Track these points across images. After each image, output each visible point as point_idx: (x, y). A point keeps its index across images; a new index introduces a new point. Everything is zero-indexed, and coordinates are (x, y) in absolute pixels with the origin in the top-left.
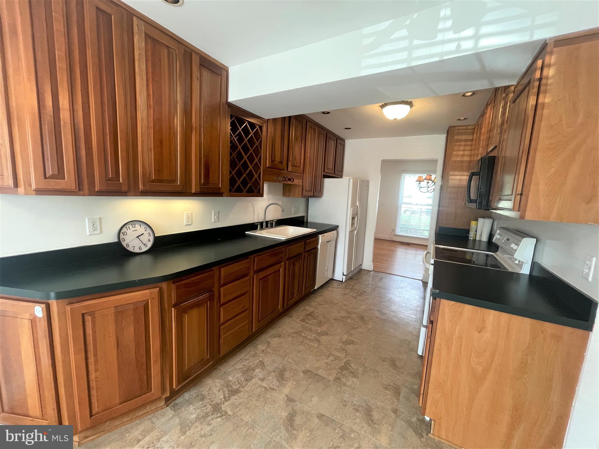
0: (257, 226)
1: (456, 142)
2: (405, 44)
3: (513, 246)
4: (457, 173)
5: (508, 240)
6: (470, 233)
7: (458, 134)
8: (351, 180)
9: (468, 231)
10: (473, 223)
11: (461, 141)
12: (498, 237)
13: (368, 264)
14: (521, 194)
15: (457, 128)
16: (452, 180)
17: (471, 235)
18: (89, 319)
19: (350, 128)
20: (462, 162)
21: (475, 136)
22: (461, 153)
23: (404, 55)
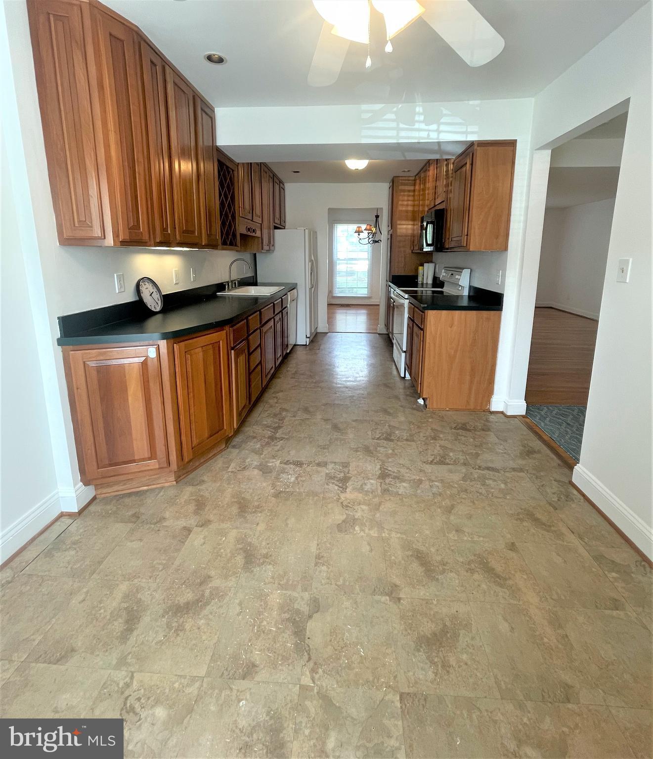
0: (225, 285)
1: (401, 192)
2: (394, 125)
3: (457, 277)
4: (404, 222)
5: (452, 274)
6: (419, 277)
7: (403, 184)
8: (307, 231)
9: (416, 277)
10: (420, 268)
11: (404, 191)
12: (444, 274)
13: (322, 327)
14: (467, 235)
15: (401, 178)
16: (400, 229)
17: (420, 279)
18: (188, 357)
19: (298, 172)
20: (407, 211)
21: (417, 187)
22: (405, 203)
23: (394, 133)
